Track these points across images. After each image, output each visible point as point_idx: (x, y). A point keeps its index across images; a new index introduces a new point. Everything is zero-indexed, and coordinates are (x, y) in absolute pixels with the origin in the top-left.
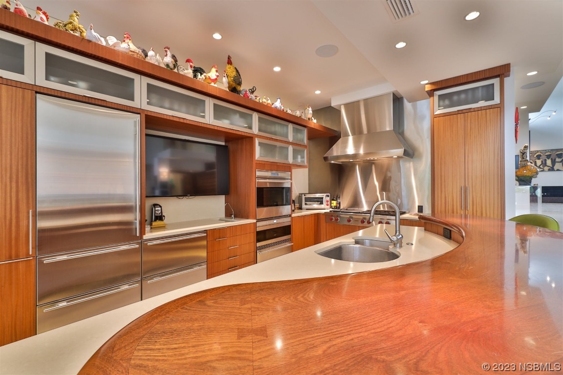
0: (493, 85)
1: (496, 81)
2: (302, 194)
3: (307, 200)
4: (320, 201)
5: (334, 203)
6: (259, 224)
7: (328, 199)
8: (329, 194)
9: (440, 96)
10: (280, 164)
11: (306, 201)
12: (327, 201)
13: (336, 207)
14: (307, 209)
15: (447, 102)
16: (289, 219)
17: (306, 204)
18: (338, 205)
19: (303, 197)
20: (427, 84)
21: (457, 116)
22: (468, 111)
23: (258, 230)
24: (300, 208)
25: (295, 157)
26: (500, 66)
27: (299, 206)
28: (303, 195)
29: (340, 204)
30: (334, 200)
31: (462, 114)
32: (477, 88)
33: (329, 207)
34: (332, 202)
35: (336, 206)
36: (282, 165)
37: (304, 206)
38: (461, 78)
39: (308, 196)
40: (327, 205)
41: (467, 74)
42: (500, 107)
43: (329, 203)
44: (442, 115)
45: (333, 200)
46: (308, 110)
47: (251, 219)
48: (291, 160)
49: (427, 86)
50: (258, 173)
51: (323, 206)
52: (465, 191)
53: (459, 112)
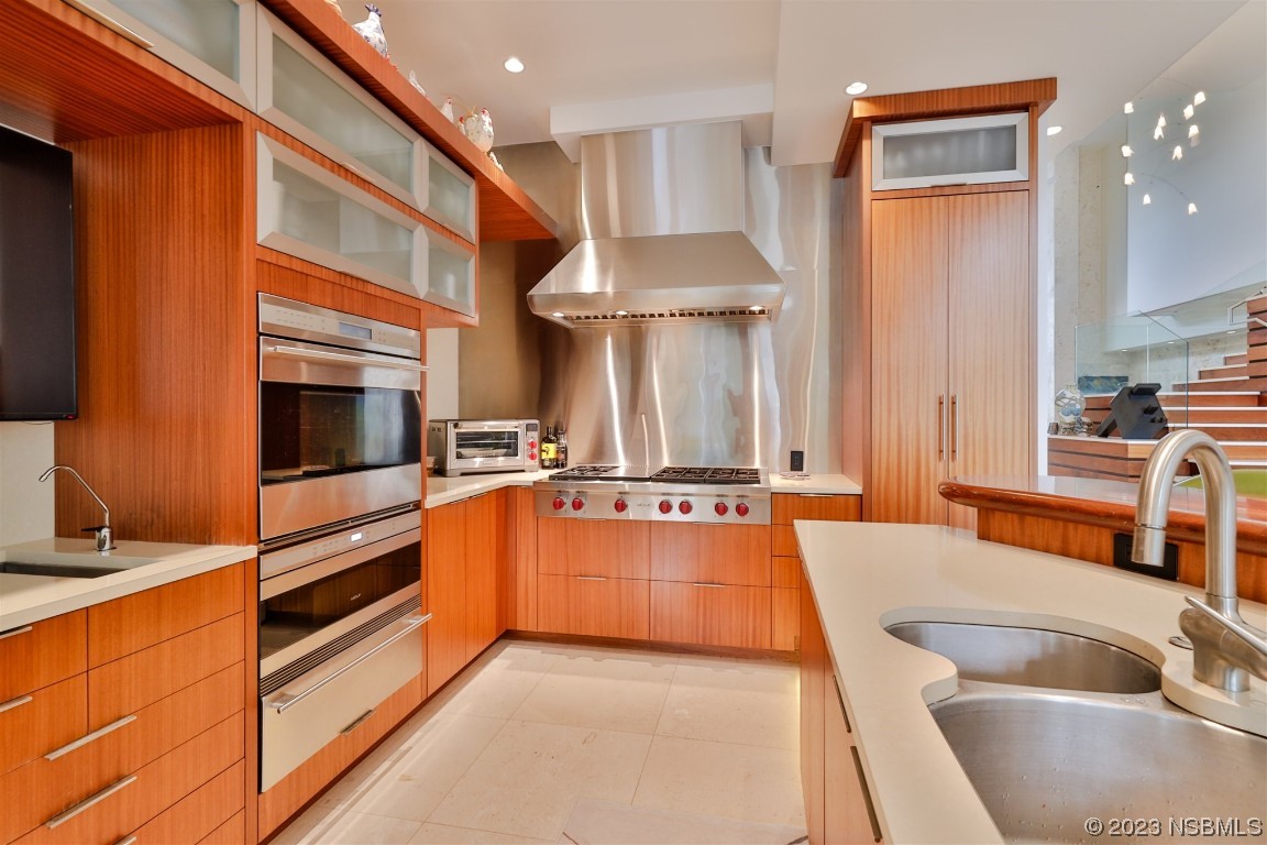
0: (1013, 128)
1: (1018, 119)
2: (446, 422)
3: (466, 441)
4: (508, 444)
5: (551, 450)
6: (270, 564)
7: (535, 436)
8: (536, 422)
9: (887, 140)
10: (379, 292)
11: (459, 446)
12: (532, 445)
13: (557, 464)
14: (463, 474)
15: (901, 161)
16: (414, 519)
17: (459, 456)
18: (562, 456)
19: (452, 433)
20: (859, 99)
21: (930, 202)
22: (955, 190)
23: (269, 591)
24: (440, 471)
25: (435, 279)
26: (1035, 81)
27: (436, 462)
28: (450, 425)
29: (565, 451)
30: (550, 441)
31: (942, 198)
32: (974, 132)
33: (536, 462)
34: (545, 446)
35: (557, 460)
36: (387, 295)
37: (452, 463)
38: (945, 97)
39: (469, 427)
40: (532, 457)
41: (960, 89)
42: (1028, 188)
43: (536, 451)
44: (893, 195)
45: (546, 440)
46: (479, 119)
47: (227, 542)
48: (420, 286)
49: (856, 104)
50: (273, 314)
51: (520, 460)
52: (947, 407)
53: (937, 192)
